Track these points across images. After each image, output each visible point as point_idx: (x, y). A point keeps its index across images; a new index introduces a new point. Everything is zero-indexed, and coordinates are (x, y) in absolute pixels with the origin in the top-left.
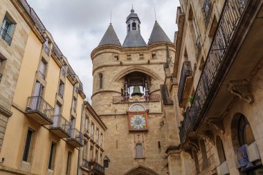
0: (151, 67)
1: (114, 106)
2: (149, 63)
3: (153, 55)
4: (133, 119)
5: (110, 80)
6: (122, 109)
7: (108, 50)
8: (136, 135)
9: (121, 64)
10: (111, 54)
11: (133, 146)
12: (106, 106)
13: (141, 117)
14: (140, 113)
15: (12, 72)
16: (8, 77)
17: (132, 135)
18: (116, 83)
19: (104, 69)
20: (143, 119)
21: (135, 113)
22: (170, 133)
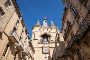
0: (50, 33)
1: (38, 44)
2: (50, 32)
3: (51, 30)
4: (44, 49)
5: (37, 36)
6: (41, 45)
9: (41, 32)
10: (38, 28)
12: (35, 44)
13: (47, 48)
14: (47, 47)
18: (39, 37)
19: (36, 32)
20: (48, 49)
21: (45, 47)
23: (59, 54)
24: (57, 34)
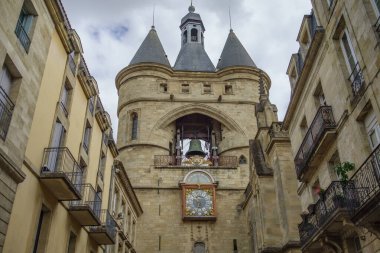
0: (222, 108)
1: (157, 171)
2: (220, 100)
3: (227, 88)
4: (191, 197)
5: (151, 126)
6: (170, 178)
7: (149, 73)
8: (195, 226)
9: (172, 99)
10: (153, 80)
11: (189, 245)
12: (142, 172)
13: (204, 194)
14: (203, 187)
15: (27, 101)
16: (22, 109)
17: (188, 227)
18: (162, 132)
19: (140, 105)
20: (208, 197)
21: (195, 187)
22: (268, 225)
23: (269, 232)
24: (260, 129)
